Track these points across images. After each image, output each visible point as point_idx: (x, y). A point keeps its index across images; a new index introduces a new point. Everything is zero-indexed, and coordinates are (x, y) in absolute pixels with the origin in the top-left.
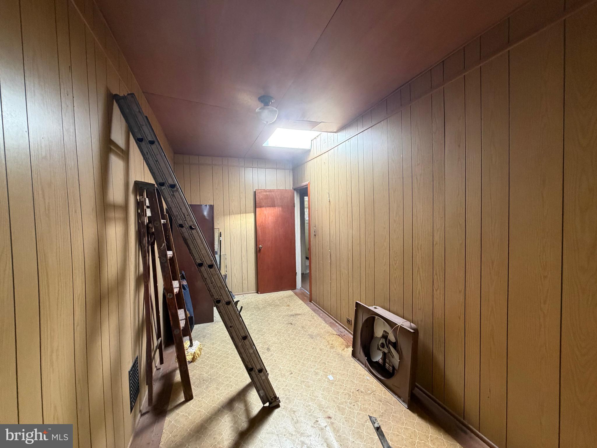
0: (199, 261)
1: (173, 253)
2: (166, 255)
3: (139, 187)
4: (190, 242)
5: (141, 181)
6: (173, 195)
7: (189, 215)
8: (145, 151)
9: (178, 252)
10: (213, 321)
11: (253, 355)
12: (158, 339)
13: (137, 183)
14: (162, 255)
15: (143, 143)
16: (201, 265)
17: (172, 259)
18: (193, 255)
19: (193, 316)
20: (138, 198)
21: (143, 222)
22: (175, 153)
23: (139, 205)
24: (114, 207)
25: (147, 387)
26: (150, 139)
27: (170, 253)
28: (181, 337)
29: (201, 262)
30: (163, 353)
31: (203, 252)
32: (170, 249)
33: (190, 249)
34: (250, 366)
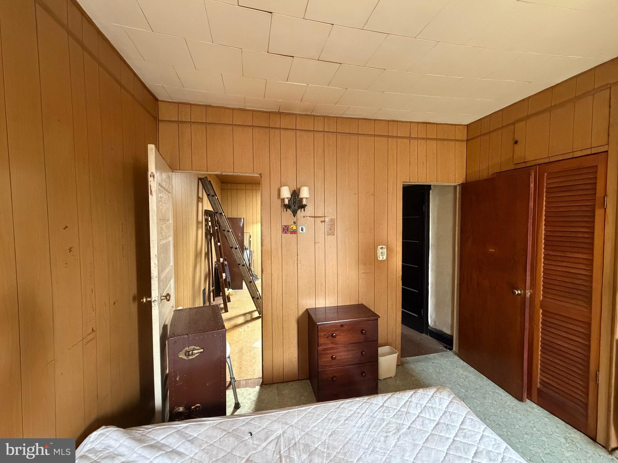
0: (231, 246)
1: (221, 244)
2: (217, 244)
3: (207, 213)
4: (227, 237)
5: (207, 209)
6: (221, 218)
7: (227, 226)
8: (210, 199)
9: (223, 244)
10: (242, 289)
11: (255, 291)
12: (212, 287)
13: (205, 211)
14: (216, 244)
15: (210, 196)
16: (232, 248)
17: (220, 246)
18: (229, 243)
19: (230, 281)
20: (206, 217)
21: (207, 229)
22: (222, 183)
23: (206, 220)
24: (200, 222)
25: (208, 303)
26: (212, 194)
27: (219, 244)
28: (224, 287)
29: (232, 246)
30: (215, 299)
31: (233, 242)
32: (219, 242)
33: (227, 241)
34: (253, 296)
